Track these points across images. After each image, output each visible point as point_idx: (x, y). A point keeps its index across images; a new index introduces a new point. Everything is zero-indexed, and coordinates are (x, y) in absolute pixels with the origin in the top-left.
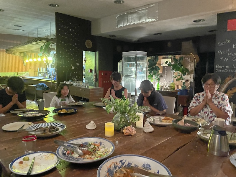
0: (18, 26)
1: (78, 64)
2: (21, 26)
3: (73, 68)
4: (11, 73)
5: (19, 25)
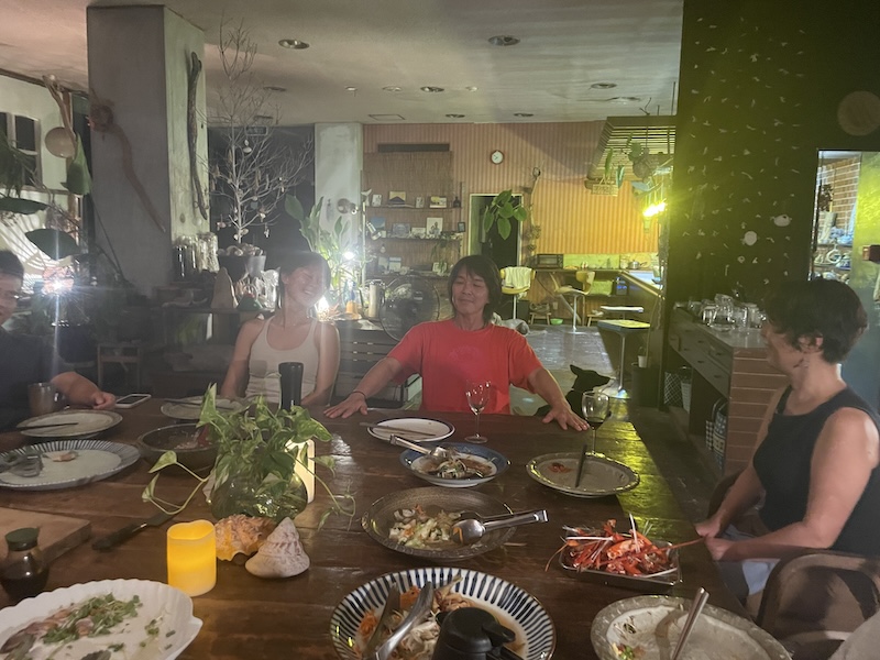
0: (603, 85)
1: (782, 221)
2: (613, 86)
3: (750, 238)
4: (600, 257)
5: (605, 82)
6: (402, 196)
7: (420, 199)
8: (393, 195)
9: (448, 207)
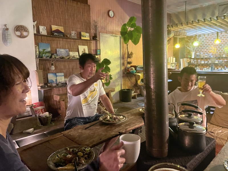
6: (61, 29)
7: (74, 32)
8: (54, 28)
9: (90, 40)
